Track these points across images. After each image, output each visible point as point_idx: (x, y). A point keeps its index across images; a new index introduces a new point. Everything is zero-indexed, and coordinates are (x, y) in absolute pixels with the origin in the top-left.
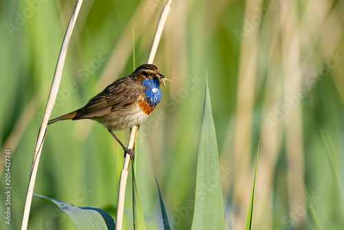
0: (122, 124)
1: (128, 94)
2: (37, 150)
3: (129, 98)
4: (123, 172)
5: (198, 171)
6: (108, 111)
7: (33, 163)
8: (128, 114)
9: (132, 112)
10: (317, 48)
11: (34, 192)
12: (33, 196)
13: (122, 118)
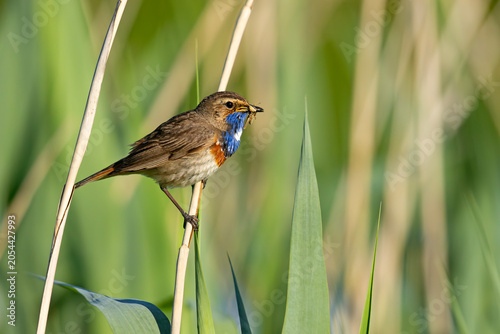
0: (183, 178)
2: (60, 218)
3: (196, 140)
4: (182, 250)
5: (293, 247)
7: (55, 237)
9: (200, 161)
10: (468, 69)
11: (55, 279)
12: (54, 283)
13: (184, 170)
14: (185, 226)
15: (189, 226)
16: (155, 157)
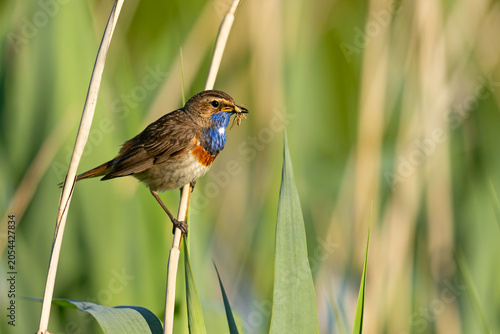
0: (170, 181)
1: (176, 138)
2: (62, 208)
3: (177, 143)
4: (173, 251)
6: (149, 164)
8: (177, 168)
9: (183, 164)
14: (174, 232)
15: (178, 232)
16: (141, 162)
